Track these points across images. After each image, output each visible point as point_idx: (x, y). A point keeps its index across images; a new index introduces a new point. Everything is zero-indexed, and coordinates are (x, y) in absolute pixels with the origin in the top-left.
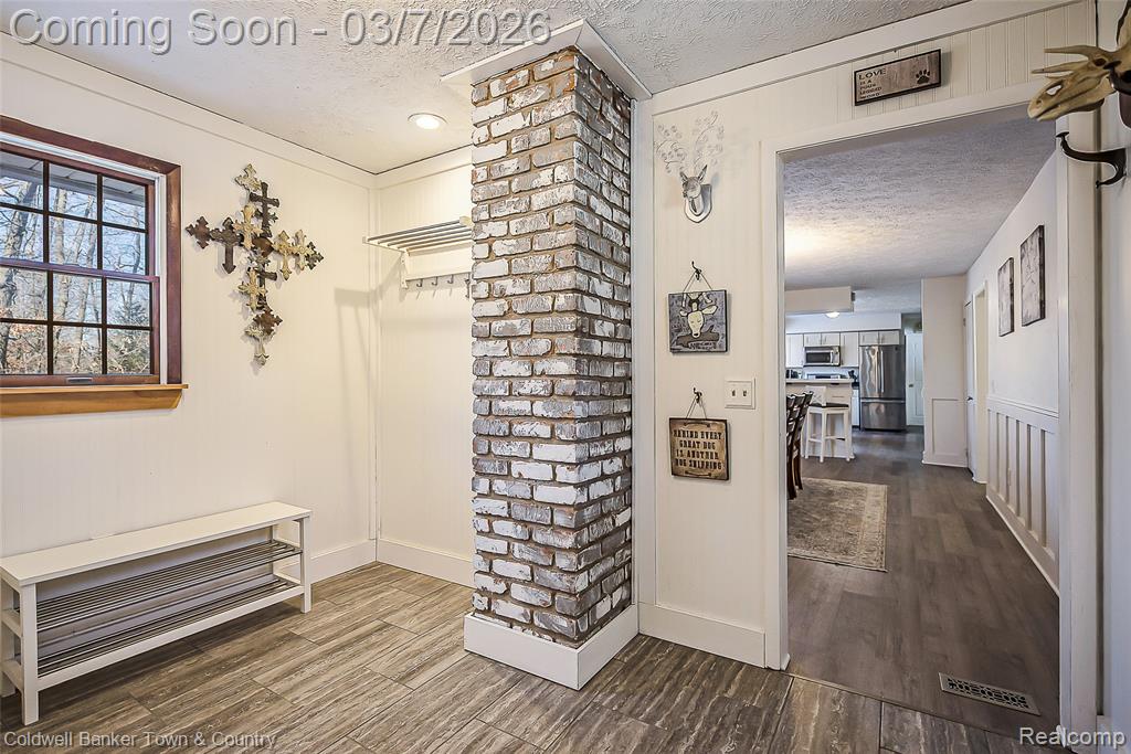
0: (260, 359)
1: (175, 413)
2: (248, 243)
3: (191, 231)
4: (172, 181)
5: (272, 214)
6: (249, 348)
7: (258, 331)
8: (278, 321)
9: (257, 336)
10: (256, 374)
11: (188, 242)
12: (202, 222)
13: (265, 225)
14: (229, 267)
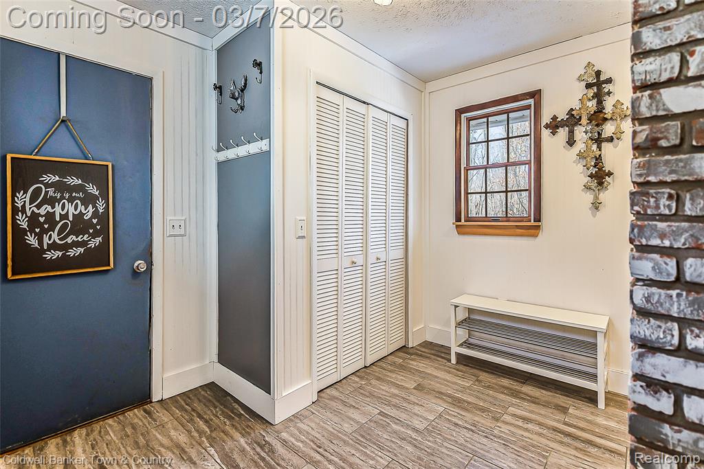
0: (596, 206)
1: (538, 239)
2: (584, 121)
3: (547, 126)
4: (536, 101)
5: (606, 90)
6: (590, 197)
7: (594, 184)
8: (610, 174)
9: (593, 187)
10: (594, 217)
11: (546, 133)
12: (555, 118)
13: (600, 102)
14: (571, 142)
